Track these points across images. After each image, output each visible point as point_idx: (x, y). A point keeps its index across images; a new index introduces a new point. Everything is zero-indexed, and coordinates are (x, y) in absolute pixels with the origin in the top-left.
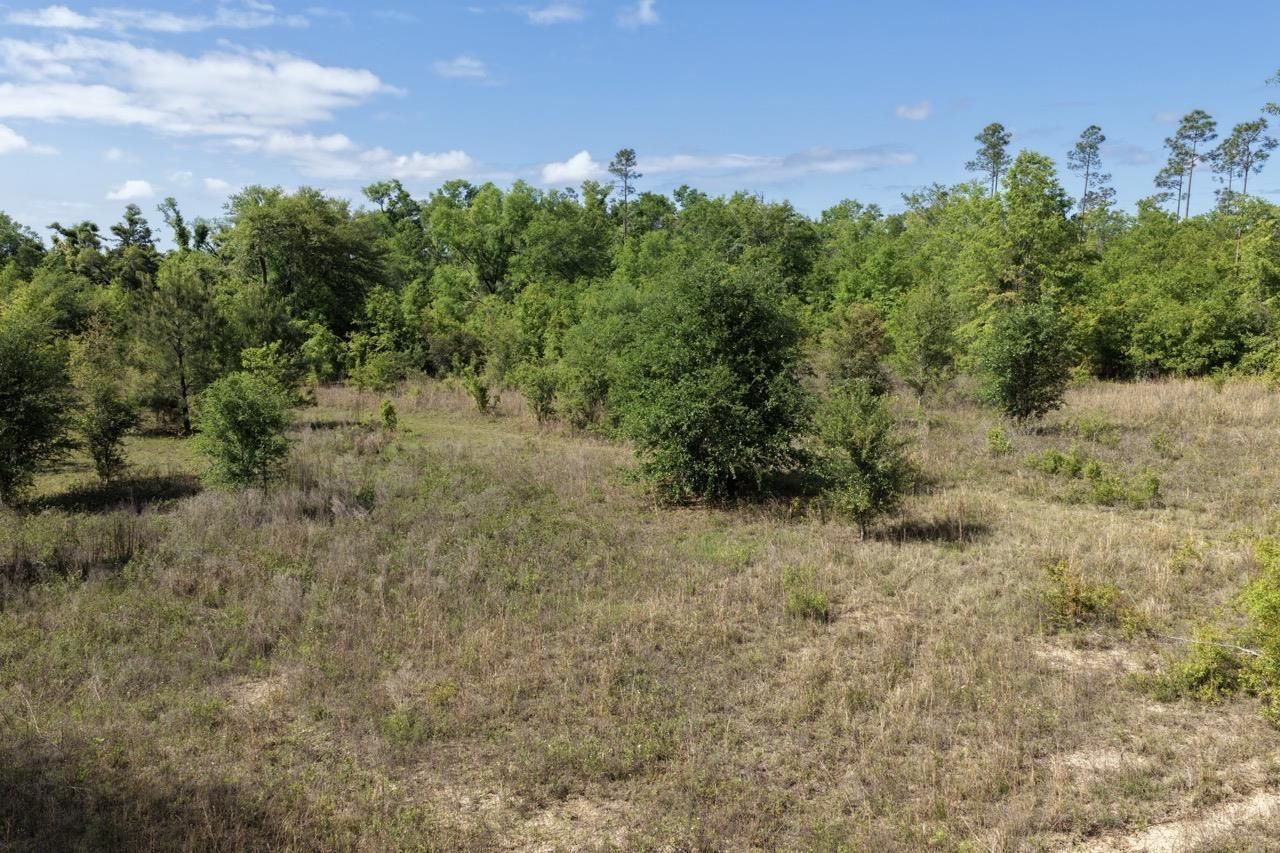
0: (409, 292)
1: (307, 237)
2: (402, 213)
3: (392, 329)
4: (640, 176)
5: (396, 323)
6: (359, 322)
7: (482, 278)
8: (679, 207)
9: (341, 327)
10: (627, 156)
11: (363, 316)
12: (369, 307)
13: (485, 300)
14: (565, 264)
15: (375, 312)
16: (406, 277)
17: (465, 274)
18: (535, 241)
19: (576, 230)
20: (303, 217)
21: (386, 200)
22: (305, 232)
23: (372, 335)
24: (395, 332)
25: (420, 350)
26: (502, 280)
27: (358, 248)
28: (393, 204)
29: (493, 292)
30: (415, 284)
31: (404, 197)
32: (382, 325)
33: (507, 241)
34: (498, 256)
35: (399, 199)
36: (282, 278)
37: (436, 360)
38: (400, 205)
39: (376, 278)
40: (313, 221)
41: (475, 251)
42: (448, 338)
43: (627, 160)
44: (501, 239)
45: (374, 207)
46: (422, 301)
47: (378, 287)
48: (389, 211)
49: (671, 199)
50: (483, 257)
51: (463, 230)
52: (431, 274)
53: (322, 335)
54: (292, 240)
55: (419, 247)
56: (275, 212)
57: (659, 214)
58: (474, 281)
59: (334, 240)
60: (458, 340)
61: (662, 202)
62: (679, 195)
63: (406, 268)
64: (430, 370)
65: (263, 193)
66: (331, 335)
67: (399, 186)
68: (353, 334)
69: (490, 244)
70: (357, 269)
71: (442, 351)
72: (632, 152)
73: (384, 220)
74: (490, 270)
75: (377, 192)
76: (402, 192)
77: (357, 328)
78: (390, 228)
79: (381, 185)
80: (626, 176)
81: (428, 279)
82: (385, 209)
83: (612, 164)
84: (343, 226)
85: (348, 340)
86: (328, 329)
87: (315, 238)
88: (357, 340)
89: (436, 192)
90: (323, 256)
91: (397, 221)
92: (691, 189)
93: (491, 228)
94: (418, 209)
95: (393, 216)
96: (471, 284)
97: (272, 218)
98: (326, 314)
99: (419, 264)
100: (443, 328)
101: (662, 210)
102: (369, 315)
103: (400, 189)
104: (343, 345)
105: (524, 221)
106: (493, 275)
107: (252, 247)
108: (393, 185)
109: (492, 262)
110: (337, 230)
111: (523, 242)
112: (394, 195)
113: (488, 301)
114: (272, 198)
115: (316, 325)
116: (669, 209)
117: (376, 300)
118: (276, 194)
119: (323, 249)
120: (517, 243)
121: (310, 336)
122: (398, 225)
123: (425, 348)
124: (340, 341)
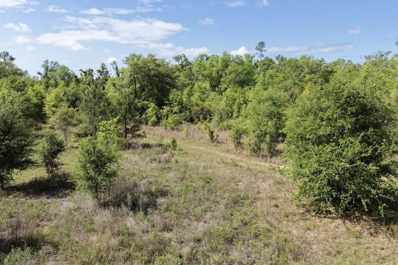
0: (186, 91)
1: (150, 72)
2: (185, 65)
3: (178, 105)
4: (266, 51)
5: (180, 103)
6: (167, 102)
7: (211, 86)
8: (277, 62)
9: (160, 104)
10: (262, 44)
11: (169, 100)
12: (171, 97)
13: (212, 94)
14: (241, 81)
15: (173, 99)
16: (185, 86)
17: (205, 85)
18: (230, 73)
19: (245, 69)
20: (149, 64)
21: (180, 61)
22: (149, 69)
23: (172, 107)
24: (180, 106)
25: (188, 113)
26: (218, 87)
27: (168, 76)
28: (183, 62)
29: (215, 91)
30: (188, 88)
31: (186, 60)
32: (175, 104)
33: (220, 73)
34: (217, 79)
35: (184, 60)
36: (141, 86)
37: (194, 117)
38: (185, 62)
39: (174, 86)
40: (152, 66)
41: (209, 77)
42: (199, 108)
43: (262, 45)
44: (218, 73)
45: (177, 63)
46: (190, 95)
47: (175, 90)
48: (181, 64)
49: (274, 60)
50: (212, 79)
51: (205, 69)
52: (194, 84)
53: (153, 107)
54: (144, 73)
55: (190, 76)
56: (139, 63)
57: (270, 65)
58: (208, 87)
59: (159, 73)
60: (202, 109)
61: (271, 61)
62: (277, 58)
63: (185, 83)
64: (191, 120)
65: (136, 56)
66: (156, 107)
67: (184, 56)
68: (165, 107)
69: (214, 74)
70: (168, 83)
71: (196, 113)
72: (264, 43)
73: (180, 67)
74: (214, 83)
75: (178, 58)
76: (186, 58)
77: (166, 105)
78: (181, 70)
79: (179, 56)
80: (261, 51)
81: (193, 86)
82: (180, 64)
83: (257, 47)
84: (162, 67)
85: (163, 109)
86: (156, 105)
87: (152, 72)
88: (166, 109)
89: (196, 58)
90: (155, 78)
91: (184, 67)
92: (281, 56)
93: (215, 69)
94: (190, 64)
95: (183, 66)
96: (207, 88)
97: (138, 65)
98: (156, 100)
99: (190, 82)
100: (197, 105)
101: (271, 63)
102: (171, 100)
103: (185, 57)
104: (161, 111)
105: (227, 66)
106: (215, 84)
107: (131, 75)
108: (183, 56)
109: (215, 80)
110: (161, 69)
111: (226, 73)
112: (183, 59)
113: (213, 94)
114: (139, 58)
115: (152, 103)
116: (274, 63)
117: (173, 95)
118: (140, 56)
119: (155, 76)
120: (224, 74)
121: (149, 107)
122: (184, 69)
123: (190, 112)
124: (160, 109)
